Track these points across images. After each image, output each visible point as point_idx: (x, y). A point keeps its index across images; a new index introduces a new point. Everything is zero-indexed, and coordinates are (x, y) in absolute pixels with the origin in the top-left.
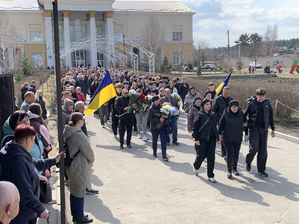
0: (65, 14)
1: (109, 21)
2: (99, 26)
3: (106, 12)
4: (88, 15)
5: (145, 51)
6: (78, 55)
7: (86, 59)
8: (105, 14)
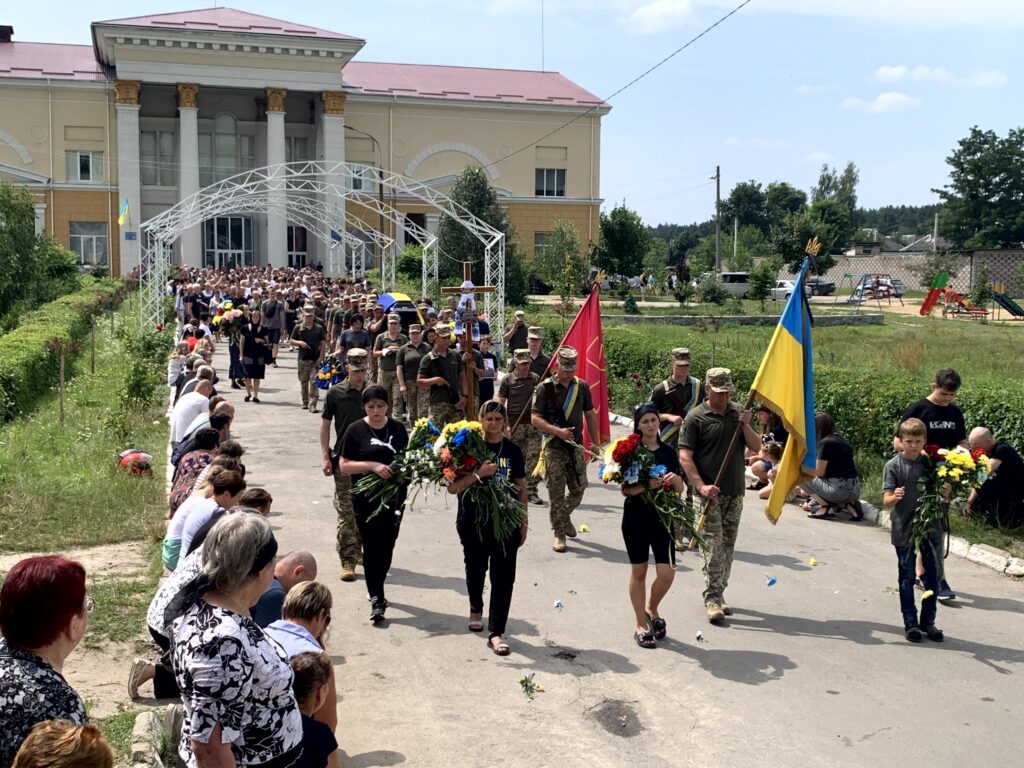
0: (183, 96)
1: (333, 128)
2: (295, 138)
3: (320, 94)
4: (259, 102)
5: (472, 222)
7: (248, 247)
8: (317, 100)
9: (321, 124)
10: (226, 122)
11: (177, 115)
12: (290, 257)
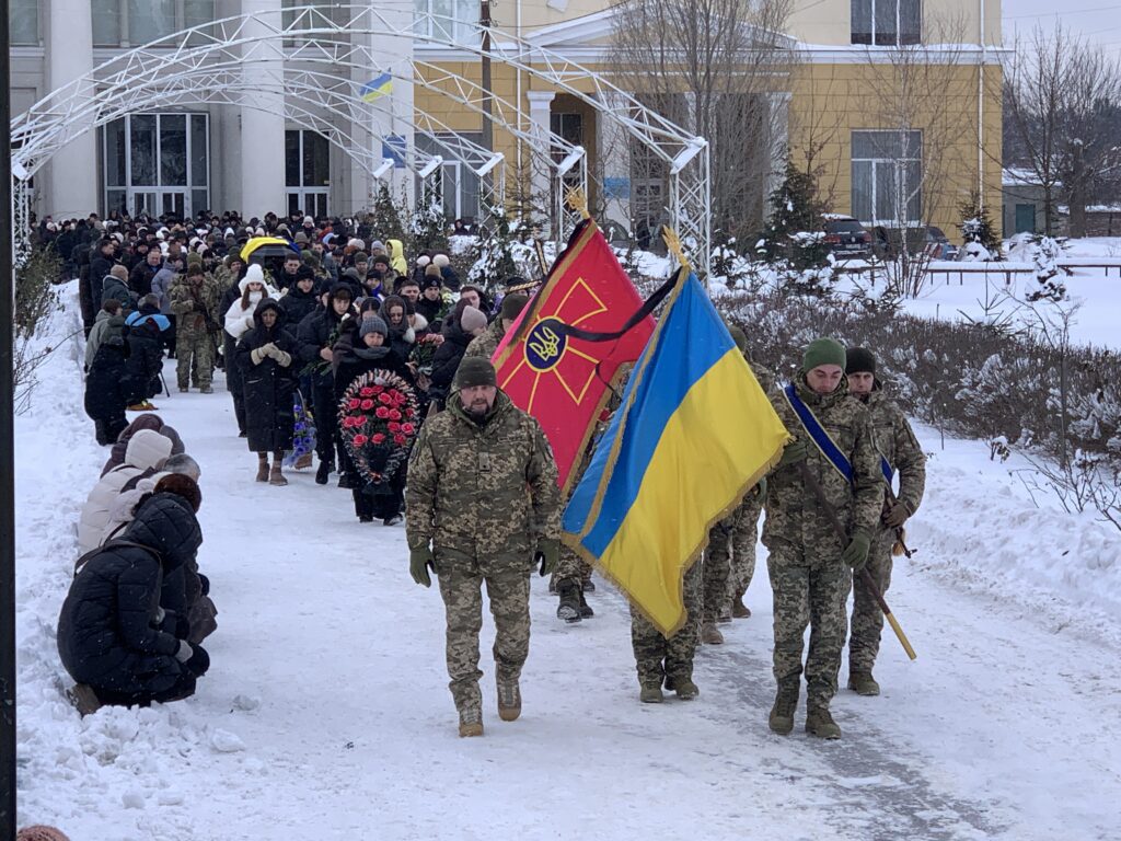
5: (640, 119)
6: (143, 139)
7: (200, 179)
12: (293, 199)
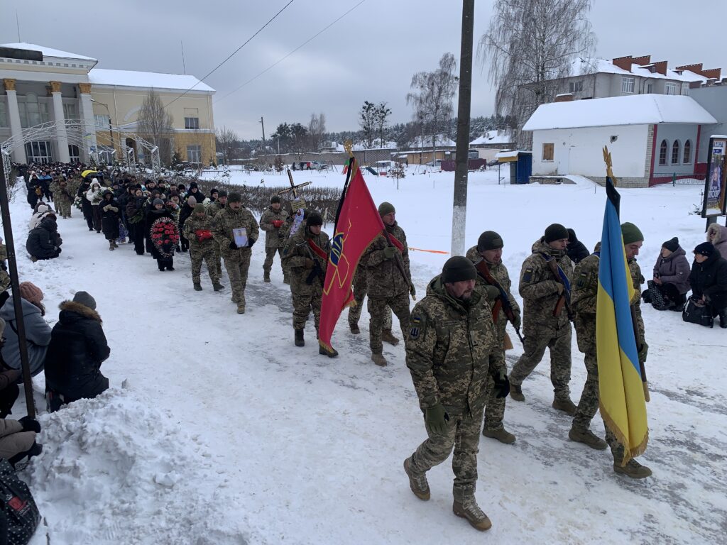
0: (8, 85)
1: (85, 99)
2: (68, 104)
3: (78, 84)
4: (49, 89)
5: (144, 143)
6: (35, 147)
7: (50, 155)
8: (77, 88)
9: (80, 97)
10: (31, 97)
11: (6, 94)
12: (72, 159)
